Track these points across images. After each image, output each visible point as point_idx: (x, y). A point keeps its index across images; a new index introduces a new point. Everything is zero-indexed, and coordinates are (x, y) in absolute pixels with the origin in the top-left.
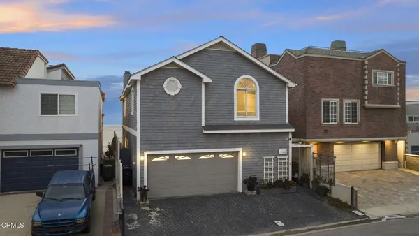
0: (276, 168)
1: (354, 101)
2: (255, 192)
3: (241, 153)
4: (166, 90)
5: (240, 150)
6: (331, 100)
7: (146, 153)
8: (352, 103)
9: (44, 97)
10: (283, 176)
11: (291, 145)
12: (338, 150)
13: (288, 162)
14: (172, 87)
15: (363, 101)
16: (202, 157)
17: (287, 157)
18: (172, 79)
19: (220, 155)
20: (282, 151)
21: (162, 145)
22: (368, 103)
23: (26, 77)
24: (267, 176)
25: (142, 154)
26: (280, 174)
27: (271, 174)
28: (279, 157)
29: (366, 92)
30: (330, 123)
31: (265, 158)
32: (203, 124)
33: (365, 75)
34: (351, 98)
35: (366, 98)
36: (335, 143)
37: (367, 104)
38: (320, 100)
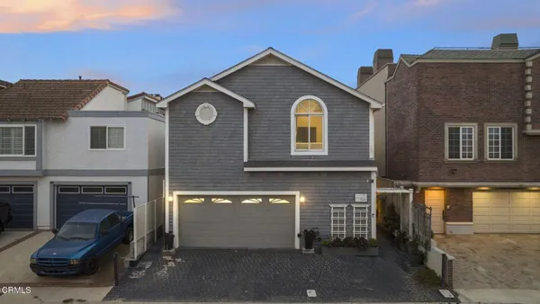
0: (350, 220)
1: (506, 125)
2: (312, 251)
3: (297, 197)
4: (198, 119)
5: (297, 193)
6: (463, 126)
7: (176, 193)
8: (503, 129)
9: (93, 129)
10: (360, 232)
11: (374, 189)
12: (481, 199)
13: (370, 213)
14: (206, 114)
15: (522, 126)
16: (247, 201)
17: (367, 206)
18: (206, 104)
19: (271, 200)
20: (360, 197)
21: (195, 185)
22: (533, 128)
23: (82, 110)
24: (336, 230)
25: (171, 194)
26: (357, 228)
27: (342, 228)
28: (354, 206)
29: (529, 111)
30: (461, 159)
31: (332, 205)
32: (246, 160)
33: (527, 84)
34: (500, 120)
35: (529, 119)
36: (475, 189)
37: (530, 130)
38: (443, 126)
